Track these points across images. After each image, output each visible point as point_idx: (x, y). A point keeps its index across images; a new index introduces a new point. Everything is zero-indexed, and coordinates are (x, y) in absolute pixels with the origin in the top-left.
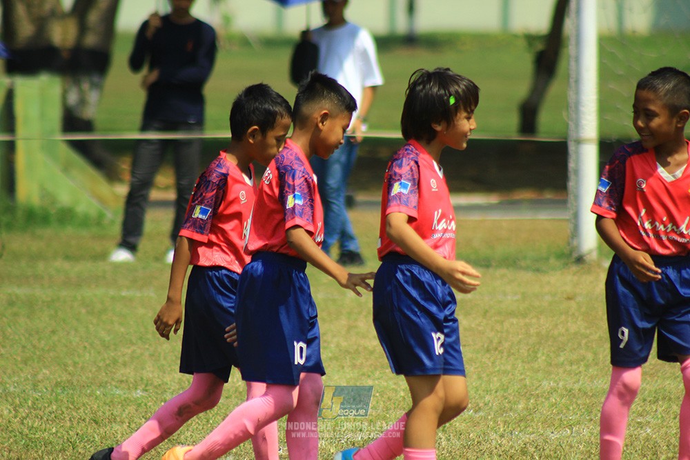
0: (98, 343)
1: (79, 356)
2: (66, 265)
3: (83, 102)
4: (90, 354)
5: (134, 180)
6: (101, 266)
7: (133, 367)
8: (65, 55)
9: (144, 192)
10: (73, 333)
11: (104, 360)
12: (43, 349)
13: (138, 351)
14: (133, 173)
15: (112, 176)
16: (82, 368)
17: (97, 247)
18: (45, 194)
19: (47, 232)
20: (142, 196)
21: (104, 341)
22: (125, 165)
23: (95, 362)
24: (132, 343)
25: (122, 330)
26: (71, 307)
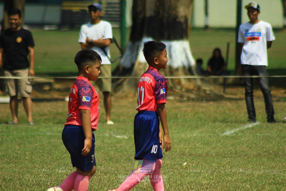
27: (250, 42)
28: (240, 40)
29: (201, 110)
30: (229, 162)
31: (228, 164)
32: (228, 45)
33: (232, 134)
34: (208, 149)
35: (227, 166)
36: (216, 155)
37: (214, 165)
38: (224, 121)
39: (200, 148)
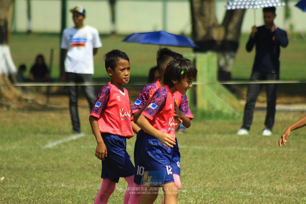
0: (232, 171)
1: (224, 177)
2: (219, 136)
3: (227, 64)
4: (229, 175)
5: (248, 98)
6: (234, 137)
7: (247, 181)
8: (219, 43)
9: (253, 104)
10: (221, 166)
11: (235, 178)
12: (208, 173)
13: (250, 175)
14: (248, 95)
15: (239, 97)
16: (225, 182)
17: (232, 128)
18: (209, 105)
19: (211, 121)
20: (252, 105)
21: (235, 170)
22: (245, 92)
23: (231, 180)
24: (247, 171)
25: (243, 165)
26: (221, 155)
27: (75, 49)
28: (64, 46)
29: (21, 121)
30: (50, 176)
31: (49, 179)
32: (52, 51)
33: (55, 147)
34: (27, 162)
35: (48, 181)
36: (36, 169)
37: (34, 179)
38: (46, 132)
39: (19, 162)
